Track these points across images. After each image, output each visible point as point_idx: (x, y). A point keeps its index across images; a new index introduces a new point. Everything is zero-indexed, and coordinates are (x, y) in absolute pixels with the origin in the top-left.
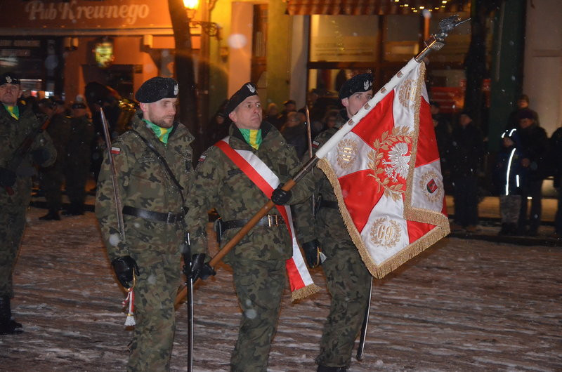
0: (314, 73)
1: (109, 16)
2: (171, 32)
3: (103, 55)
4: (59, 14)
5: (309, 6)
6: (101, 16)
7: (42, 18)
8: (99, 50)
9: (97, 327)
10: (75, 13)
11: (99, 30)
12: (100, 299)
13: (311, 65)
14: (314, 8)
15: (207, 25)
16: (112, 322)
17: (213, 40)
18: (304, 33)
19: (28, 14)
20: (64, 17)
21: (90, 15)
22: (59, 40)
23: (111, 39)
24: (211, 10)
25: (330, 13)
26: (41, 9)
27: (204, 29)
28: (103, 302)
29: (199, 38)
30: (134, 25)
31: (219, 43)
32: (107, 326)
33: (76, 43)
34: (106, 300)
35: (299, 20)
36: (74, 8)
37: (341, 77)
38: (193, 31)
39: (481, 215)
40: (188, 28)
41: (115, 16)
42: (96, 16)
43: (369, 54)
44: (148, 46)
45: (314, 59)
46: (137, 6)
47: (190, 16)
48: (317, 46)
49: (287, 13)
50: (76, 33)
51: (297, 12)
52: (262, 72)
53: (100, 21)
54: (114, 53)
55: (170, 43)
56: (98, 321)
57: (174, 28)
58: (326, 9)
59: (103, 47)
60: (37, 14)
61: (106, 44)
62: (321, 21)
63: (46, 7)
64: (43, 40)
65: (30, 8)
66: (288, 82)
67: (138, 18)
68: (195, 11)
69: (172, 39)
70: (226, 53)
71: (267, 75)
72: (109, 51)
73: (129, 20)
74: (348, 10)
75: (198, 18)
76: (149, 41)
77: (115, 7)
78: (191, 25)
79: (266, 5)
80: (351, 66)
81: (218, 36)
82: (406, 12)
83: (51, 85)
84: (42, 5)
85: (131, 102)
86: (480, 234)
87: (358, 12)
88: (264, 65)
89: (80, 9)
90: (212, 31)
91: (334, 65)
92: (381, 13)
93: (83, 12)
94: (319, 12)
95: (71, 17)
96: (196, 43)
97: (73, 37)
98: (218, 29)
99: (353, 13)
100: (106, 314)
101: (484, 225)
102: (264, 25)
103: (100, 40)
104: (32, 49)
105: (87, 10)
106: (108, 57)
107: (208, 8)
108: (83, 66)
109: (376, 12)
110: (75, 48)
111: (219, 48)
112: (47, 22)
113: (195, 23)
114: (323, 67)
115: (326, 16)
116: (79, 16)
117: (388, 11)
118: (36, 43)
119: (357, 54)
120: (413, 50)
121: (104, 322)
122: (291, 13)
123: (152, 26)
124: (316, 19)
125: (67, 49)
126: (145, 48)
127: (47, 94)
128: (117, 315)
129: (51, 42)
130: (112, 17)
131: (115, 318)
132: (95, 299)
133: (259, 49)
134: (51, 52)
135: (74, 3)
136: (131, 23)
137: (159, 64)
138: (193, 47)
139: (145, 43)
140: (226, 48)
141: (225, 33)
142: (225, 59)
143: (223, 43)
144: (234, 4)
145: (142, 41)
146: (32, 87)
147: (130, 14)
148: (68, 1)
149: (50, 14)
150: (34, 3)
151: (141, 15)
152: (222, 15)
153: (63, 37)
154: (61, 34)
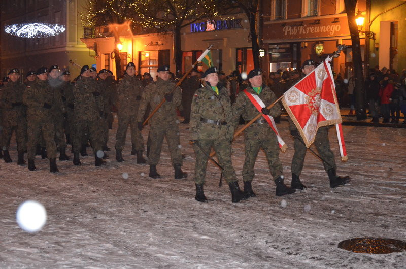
1: (322, 31)
2: (350, 37)
3: (319, 50)
4: (299, 32)
6: (318, 31)
7: (290, 34)
8: (317, 48)
9: (312, 177)
10: (306, 31)
11: (317, 38)
12: (314, 164)
15: (368, 33)
16: (319, 175)
17: (371, 40)
19: (284, 32)
20: (300, 33)
21: (313, 31)
22: (299, 44)
23: (322, 42)
24: (370, 26)
26: (290, 30)
27: (367, 35)
28: (315, 165)
29: (364, 40)
30: (334, 34)
31: (374, 42)
32: (317, 176)
33: (306, 44)
34: (317, 164)
36: (305, 29)
38: (360, 37)
40: (358, 35)
41: (325, 31)
42: (315, 32)
44: (340, 44)
46: (335, 26)
47: (359, 29)
50: (306, 40)
52: (395, 55)
53: (317, 34)
54: (324, 48)
55: (350, 43)
56: (313, 174)
57: (351, 35)
59: (319, 46)
60: (288, 32)
61: (320, 45)
63: (292, 29)
64: (291, 44)
65: (285, 29)
67: (335, 31)
68: (362, 27)
69: (350, 41)
70: (377, 46)
71: (398, 56)
72: (322, 48)
73: (331, 33)
75: (364, 30)
76: (341, 42)
77: (325, 27)
78: (360, 34)
79: (397, 22)
81: (374, 38)
83: (295, 64)
84: (290, 28)
88: (396, 51)
89: (308, 28)
90: (371, 36)
93: (310, 30)
95: (304, 33)
96: (362, 42)
97: (305, 42)
98: (374, 34)
100: (317, 171)
102: (396, 32)
103: (317, 43)
104: (286, 48)
105: (311, 29)
106: (321, 50)
107: (369, 25)
108: (310, 55)
110: (306, 47)
111: (374, 44)
112: (293, 35)
113: (362, 33)
116: (308, 32)
118: (288, 46)
121: (315, 174)
123: (342, 35)
125: (302, 47)
126: (338, 45)
128: (322, 171)
129: (295, 45)
131: (321, 172)
132: (312, 164)
133: (393, 44)
134: (295, 49)
135: (305, 26)
136: (332, 34)
137: (345, 52)
138: (361, 44)
139: (339, 43)
140: (378, 44)
141: (377, 37)
142: (377, 49)
143: (376, 41)
144: (381, 22)
145: (337, 42)
146: (287, 66)
147: (331, 30)
148: (303, 25)
149: (294, 32)
150: (287, 27)
151: (336, 30)
152: (375, 28)
153: (301, 42)
154: (299, 41)
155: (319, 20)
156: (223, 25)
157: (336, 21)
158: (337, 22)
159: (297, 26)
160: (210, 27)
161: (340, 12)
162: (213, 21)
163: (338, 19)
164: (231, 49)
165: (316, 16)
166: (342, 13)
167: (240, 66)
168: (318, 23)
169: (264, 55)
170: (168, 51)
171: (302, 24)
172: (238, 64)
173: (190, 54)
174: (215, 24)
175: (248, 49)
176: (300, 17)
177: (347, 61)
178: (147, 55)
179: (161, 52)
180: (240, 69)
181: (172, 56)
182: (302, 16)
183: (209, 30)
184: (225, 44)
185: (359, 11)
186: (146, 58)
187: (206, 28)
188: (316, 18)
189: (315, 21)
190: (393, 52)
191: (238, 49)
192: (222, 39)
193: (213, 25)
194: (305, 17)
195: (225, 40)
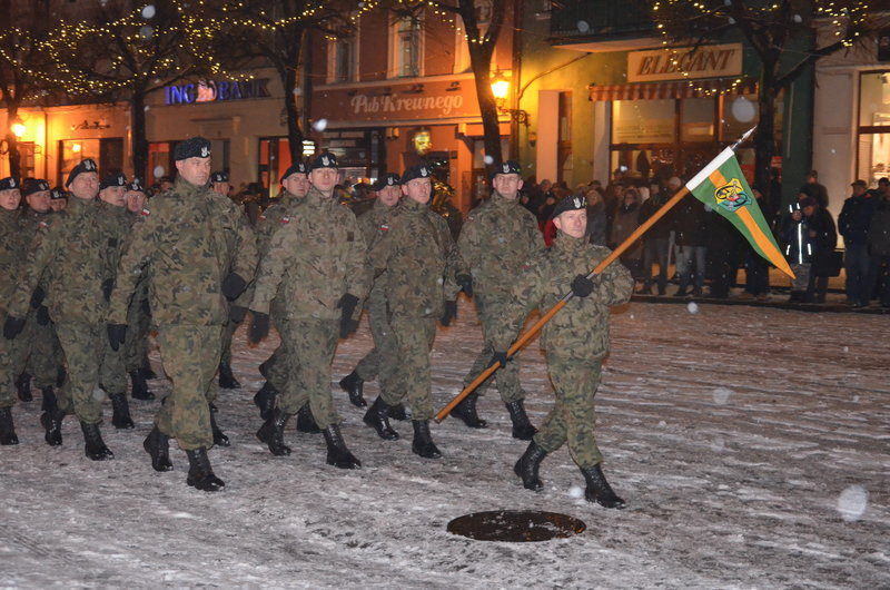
0: (616, 154)
1: (426, 107)
2: (480, 120)
3: (422, 143)
4: (381, 107)
5: (610, 92)
6: (420, 107)
7: (366, 110)
8: (418, 139)
10: (396, 105)
11: (418, 120)
13: (612, 147)
14: (615, 94)
15: (516, 113)
17: (522, 127)
18: (606, 116)
19: (354, 108)
20: (385, 110)
21: (410, 107)
22: (382, 130)
23: (427, 128)
24: (519, 100)
25: (630, 98)
26: (365, 103)
27: (513, 116)
29: (509, 125)
30: (452, 113)
31: (527, 129)
33: (397, 132)
35: (602, 106)
36: (394, 101)
37: (642, 158)
38: (500, 119)
39: (772, 284)
40: (496, 116)
41: (432, 107)
42: (414, 107)
43: (667, 135)
44: (462, 134)
45: (616, 141)
46: (451, 97)
47: (499, 104)
48: (619, 129)
49: (590, 99)
50: (397, 124)
51: (599, 99)
52: (567, 155)
53: (418, 112)
54: (431, 141)
55: (480, 131)
58: (626, 95)
59: (422, 136)
60: (362, 108)
61: (424, 133)
62: (621, 106)
63: (370, 101)
64: (368, 130)
65: (355, 102)
66: (592, 164)
67: (453, 108)
68: (504, 100)
69: (482, 126)
70: (533, 138)
71: (572, 158)
72: (427, 139)
73: (444, 110)
74: (647, 94)
75: (508, 106)
76: (463, 129)
77: (432, 99)
78: (499, 113)
79: (570, 92)
80: (650, 147)
81: (526, 123)
82: (700, 95)
83: (375, 172)
84: (366, 99)
85: (446, 185)
86: (770, 301)
87: (656, 94)
88: (570, 148)
89: (400, 102)
90: (522, 118)
91: (635, 147)
92: (678, 97)
93: (403, 104)
94: (620, 98)
95: (393, 109)
96: (504, 130)
97: (394, 127)
98: (526, 115)
99: (651, 97)
101: (774, 294)
102: (569, 111)
103: (418, 129)
104: (357, 139)
105: (406, 102)
106: (426, 145)
107: (517, 97)
108: (404, 154)
109: (673, 96)
110: (396, 137)
111: (528, 133)
112: (370, 114)
113: (505, 111)
114: (625, 148)
115: (627, 102)
116: (399, 109)
117: (684, 95)
118: (361, 135)
119: (656, 136)
120: (709, 131)
122: (594, 99)
123: (465, 115)
124: (617, 104)
125: (389, 138)
126: (460, 136)
127: (372, 181)
129: (374, 132)
130: (429, 108)
133: (564, 134)
134: (375, 141)
135: (395, 95)
136: (447, 113)
137: (472, 150)
138: (502, 133)
139: (460, 131)
140: (534, 133)
141: (533, 120)
142: (533, 143)
143: (531, 129)
144: (540, 92)
145: (457, 129)
146: (357, 175)
147: (445, 105)
148: (390, 95)
149: (373, 107)
150: (359, 98)
151: (456, 106)
152: (529, 103)
153: (384, 128)
154: (384, 125)
155: (421, 85)
156: (232, 90)
157: (454, 87)
158: (455, 89)
159: (379, 96)
160: (206, 94)
161: (462, 70)
162: (212, 82)
163: (457, 83)
164: (247, 140)
165: (415, 76)
166: (467, 71)
167: (266, 173)
168: (418, 90)
169: (312, 152)
170: (119, 142)
171: (388, 91)
172: (262, 169)
173: (165, 148)
174: (216, 88)
175: (281, 140)
176: (383, 77)
177: (476, 166)
178: (77, 148)
179: (104, 143)
180: (265, 179)
181: (128, 151)
182: (390, 75)
183: (203, 100)
184: (235, 128)
185: (498, 70)
186: (75, 154)
187: (196, 95)
188: (413, 81)
189: (414, 86)
190: (563, 150)
191: (261, 139)
192: (230, 118)
193: (211, 90)
194: (394, 79)
195: (237, 120)
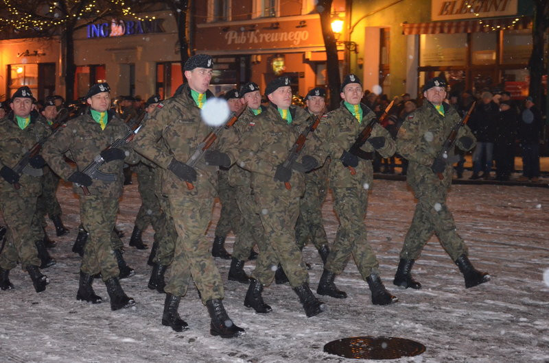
0: (422, 74)
1: (281, 39)
2: (324, 49)
3: (278, 67)
4: (248, 40)
5: (418, 28)
6: (276, 40)
7: (236, 42)
8: (275, 63)
10: (259, 38)
11: (275, 49)
13: (420, 69)
14: (422, 30)
15: (348, 44)
17: (353, 54)
18: (415, 46)
19: (227, 40)
20: (251, 41)
21: (269, 40)
22: (248, 57)
23: (282, 55)
24: (351, 33)
25: (433, 33)
26: (236, 36)
27: (346, 46)
29: (343, 53)
30: (300, 44)
31: (357, 56)
33: (259, 58)
35: (412, 39)
36: (257, 35)
38: (339, 48)
40: (336, 46)
41: (286, 39)
42: (272, 40)
43: (461, 60)
44: (308, 59)
45: (423, 64)
46: (300, 32)
47: (336, 38)
48: (424, 55)
49: (403, 33)
50: (260, 52)
51: (410, 33)
52: (387, 75)
53: (275, 43)
54: (285, 65)
55: (324, 57)
57: (326, 46)
58: (430, 30)
59: (278, 61)
60: (233, 40)
61: (280, 59)
62: (427, 38)
63: (239, 35)
64: (238, 57)
65: (228, 36)
66: (405, 81)
67: (301, 40)
68: (340, 34)
69: (325, 53)
70: (361, 62)
71: (390, 77)
72: (282, 63)
73: (295, 42)
74: (446, 30)
75: (342, 39)
76: (309, 56)
77: (286, 33)
78: (337, 44)
79: (389, 28)
80: (448, 68)
81: (356, 51)
82: (487, 30)
84: (236, 34)
87: (453, 30)
88: (388, 69)
89: (261, 35)
90: (352, 48)
91: (436, 69)
92: (469, 31)
93: (264, 38)
94: (425, 32)
95: (256, 41)
96: (341, 56)
97: (257, 54)
98: (356, 45)
102: (388, 43)
103: (276, 56)
104: (229, 63)
105: (266, 36)
106: (281, 67)
107: (349, 32)
108: (265, 74)
109: (465, 31)
110: (258, 62)
111: (357, 59)
112: (240, 45)
113: (340, 42)
114: (429, 70)
115: (431, 35)
116: (261, 41)
118: (232, 60)
119: (453, 61)
120: (492, 56)
122: (406, 33)
123: (311, 45)
124: (423, 37)
125: (254, 62)
126: (306, 61)
129: (242, 58)
130: (283, 40)
133: (384, 59)
134: (243, 65)
135: (258, 31)
136: (297, 44)
137: (316, 71)
138: (339, 58)
139: (306, 57)
140: (362, 59)
141: (361, 49)
142: (361, 66)
143: (360, 55)
144: (366, 28)
145: (304, 56)
147: (295, 38)
148: (254, 30)
149: (242, 40)
150: (231, 33)
151: (303, 39)
152: (358, 36)
153: (251, 55)
154: (249, 53)
155: (277, 23)
156: (135, 28)
157: (302, 25)
158: (304, 26)
159: (246, 31)
160: (117, 30)
161: (308, 12)
162: (122, 22)
163: (304, 22)
164: (147, 64)
165: (273, 17)
166: (311, 13)
167: (162, 89)
168: (275, 27)
170: (53, 66)
171: (253, 28)
172: (158, 85)
173: (86, 70)
174: (124, 25)
175: (173, 64)
176: (249, 18)
177: (318, 83)
178: (21, 70)
179: (41, 66)
181: (60, 73)
182: (254, 17)
183: (115, 34)
184: (139, 55)
185: (336, 12)
186: (19, 74)
187: (110, 31)
188: (272, 20)
189: (272, 24)
190: (384, 71)
191: (158, 64)
192: (135, 48)
193: (121, 27)
194: (256, 19)
195: (140, 49)
